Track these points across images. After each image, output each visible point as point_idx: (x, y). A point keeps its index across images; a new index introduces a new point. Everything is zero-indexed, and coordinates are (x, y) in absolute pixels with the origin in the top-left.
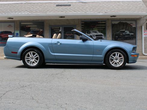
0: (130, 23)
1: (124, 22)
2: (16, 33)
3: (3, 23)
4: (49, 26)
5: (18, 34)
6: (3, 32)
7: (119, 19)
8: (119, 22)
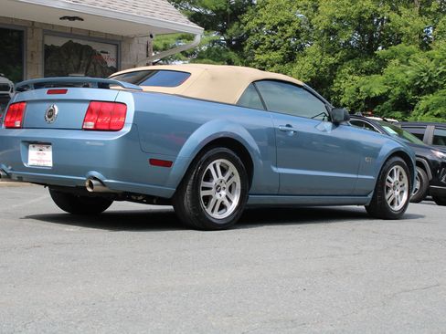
0: (99, 51)
1: (82, 42)
7: (69, 31)
8: (67, 40)
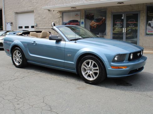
2: (81, 21)
3: (71, 13)
4: (111, 13)
5: (83, 22)
6: (72, 20)
